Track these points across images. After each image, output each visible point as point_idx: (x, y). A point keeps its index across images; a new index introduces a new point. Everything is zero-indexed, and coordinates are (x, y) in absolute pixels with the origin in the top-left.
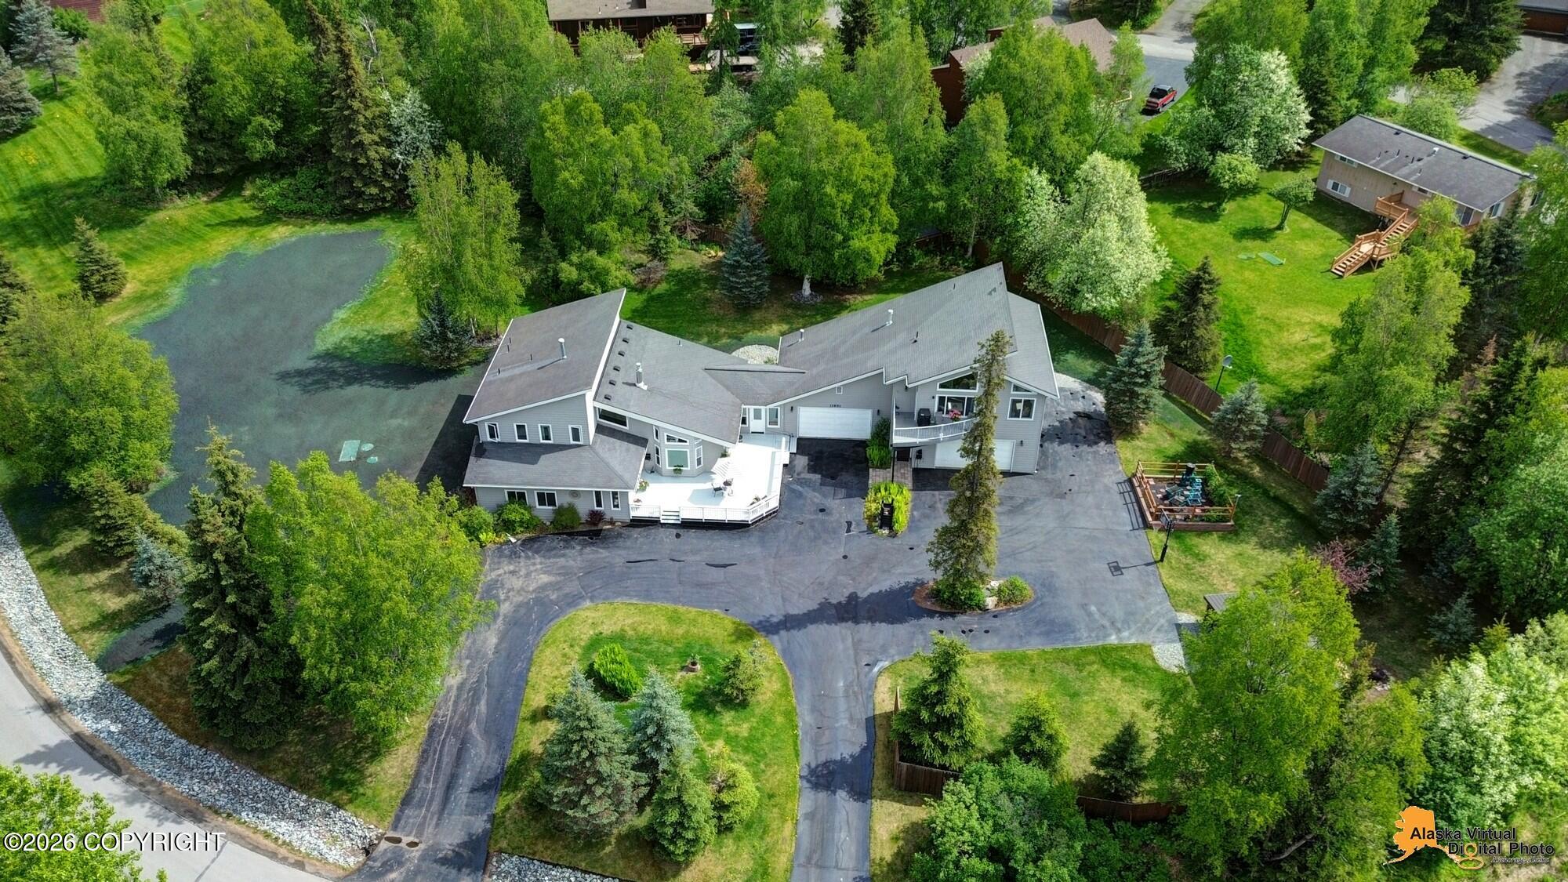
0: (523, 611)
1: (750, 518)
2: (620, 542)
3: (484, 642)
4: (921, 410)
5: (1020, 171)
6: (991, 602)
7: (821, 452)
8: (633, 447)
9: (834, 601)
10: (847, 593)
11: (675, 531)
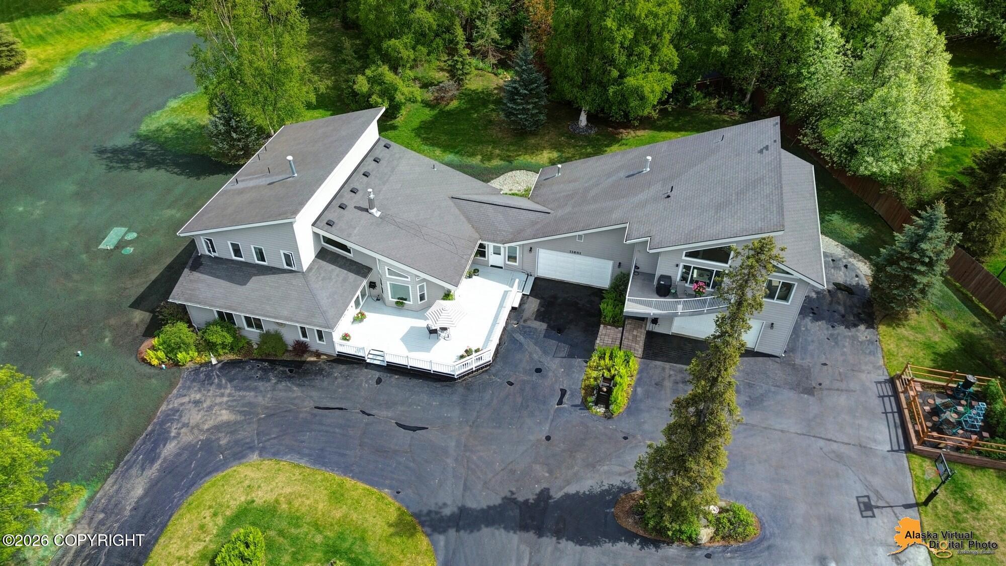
0: (185, 455)
1: (457, 373)
2: (317, 382)
3: (129, 492)
4: (662, 277)
5: (812, 21)
6: (705, 534)
7: (555, 297)
8: (352, 276)
9: (521, 499)
10: (538, 488)
11: (377, 374)
